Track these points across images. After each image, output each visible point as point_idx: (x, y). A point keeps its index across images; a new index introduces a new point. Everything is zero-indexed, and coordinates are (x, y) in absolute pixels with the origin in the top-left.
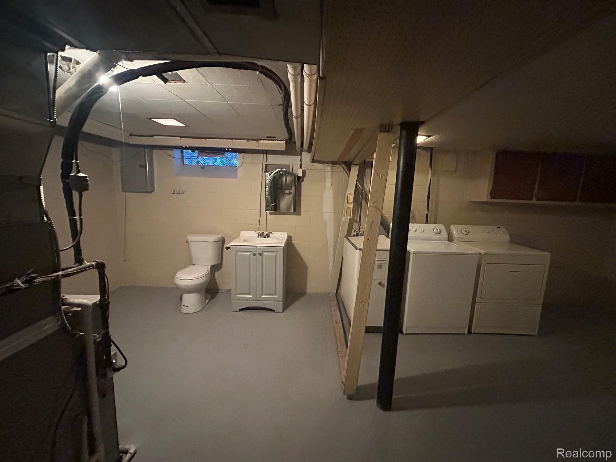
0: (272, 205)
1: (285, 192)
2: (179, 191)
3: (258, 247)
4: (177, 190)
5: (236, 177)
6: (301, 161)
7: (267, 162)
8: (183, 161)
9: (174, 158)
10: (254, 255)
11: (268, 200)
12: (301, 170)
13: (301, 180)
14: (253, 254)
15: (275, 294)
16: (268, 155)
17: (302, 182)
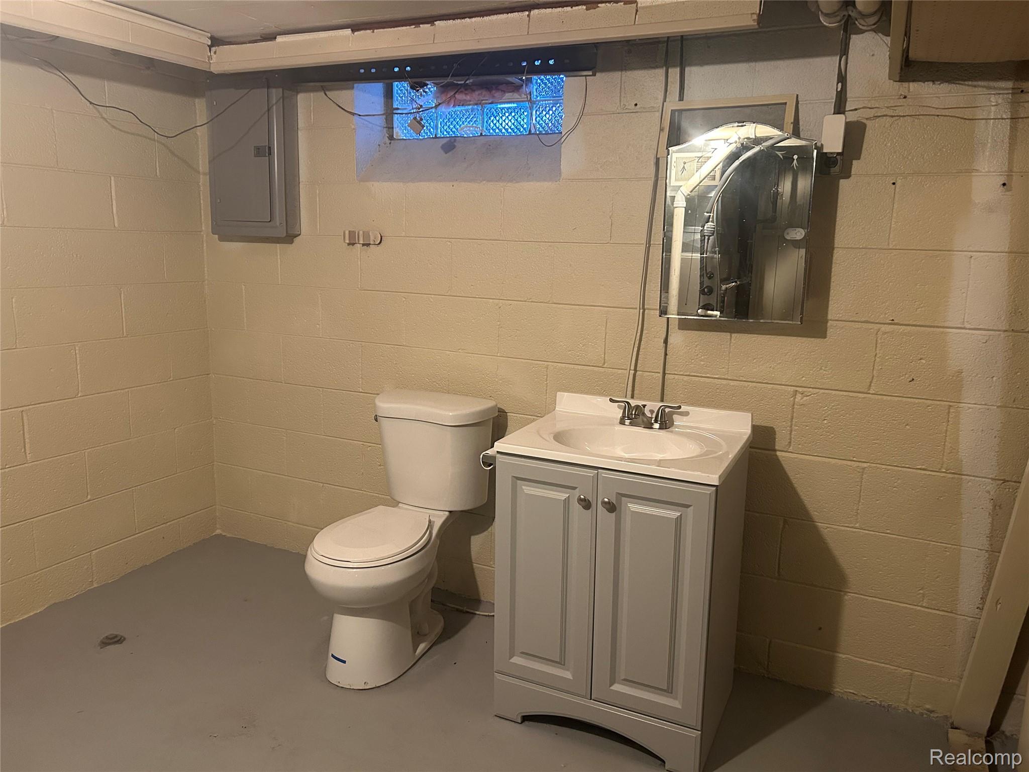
0: (724, 287)
1: (788, 238)
2: (366, 235)
3: (604, 474)
4: (361, 233)
5: (554, 173)
6: (842, 78)
7: (681, 98)
8: (390, 127)
9: (356, 117)
10: (586, 504)
11: (709, 270)
12: (840, 120)
13: (835, 170)
14: (580, 500)
15: (669, 691)
16: (687, 69)
17: (842, 182)
